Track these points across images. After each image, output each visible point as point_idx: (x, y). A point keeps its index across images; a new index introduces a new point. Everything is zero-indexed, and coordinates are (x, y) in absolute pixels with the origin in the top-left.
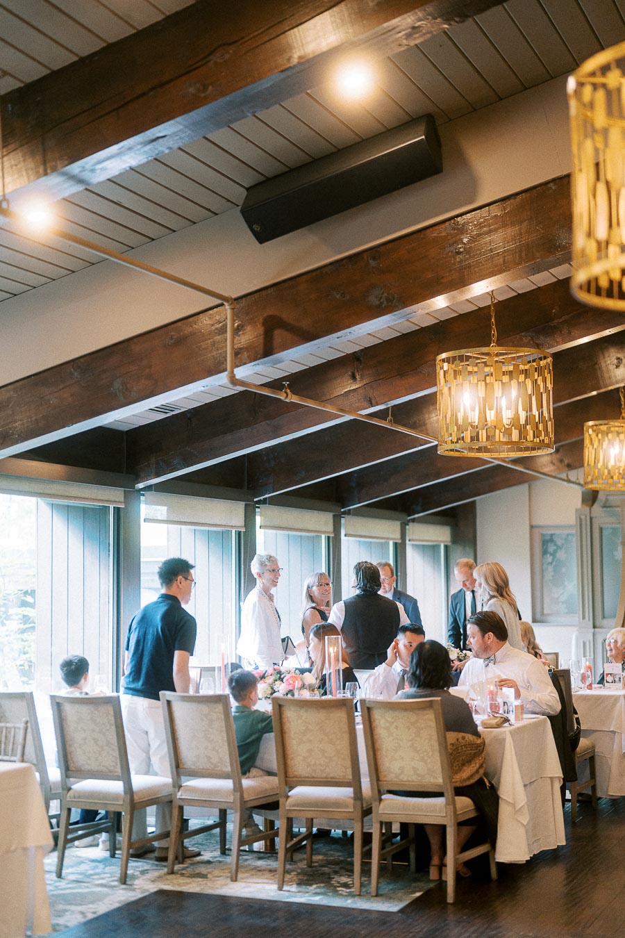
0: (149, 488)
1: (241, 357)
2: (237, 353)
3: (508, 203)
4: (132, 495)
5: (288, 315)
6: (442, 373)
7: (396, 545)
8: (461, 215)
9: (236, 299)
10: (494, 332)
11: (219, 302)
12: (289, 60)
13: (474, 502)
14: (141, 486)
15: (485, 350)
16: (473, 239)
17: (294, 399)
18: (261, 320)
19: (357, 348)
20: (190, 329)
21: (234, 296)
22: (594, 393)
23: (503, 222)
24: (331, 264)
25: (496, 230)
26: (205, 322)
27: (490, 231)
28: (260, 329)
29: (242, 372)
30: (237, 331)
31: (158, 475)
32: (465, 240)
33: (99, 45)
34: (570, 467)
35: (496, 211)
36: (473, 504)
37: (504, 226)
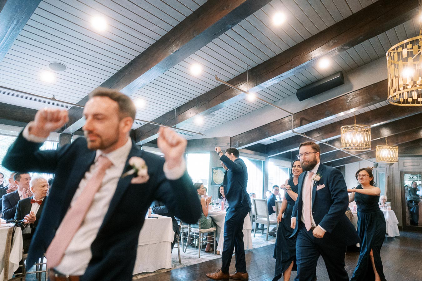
0: (270, 157)
1: (295, 126)
2: (294, 126)
3: (361, 90)
4: (267, 158)
5: (306, 117)
6: (342, 131)
8: (348, 93)
9: (294, 114)
10: (355, 121)
11: (290, 114)
12: (311, 58)
13: (345, 166)
14: (269, 157)
15: (353, 125)
16: (352, 99)
17: (306, 137)
18: (300, 118)
19: (320, 127)
20: (283, 121)
21: (294, 113)
22: (379, 138)
23: (359, 95)
24: (316, 106)
25: (358, 96)
26: (286, 119)
27: (356, 97)
28: (299, 121)
29: (295, 130)
30: (294, 121)
31: (273, 154)
32: (349, 99)
33: (268, 58)
34: (371, 158)
35: (357, 92)
36: (344, 166)
37: (360, 95)
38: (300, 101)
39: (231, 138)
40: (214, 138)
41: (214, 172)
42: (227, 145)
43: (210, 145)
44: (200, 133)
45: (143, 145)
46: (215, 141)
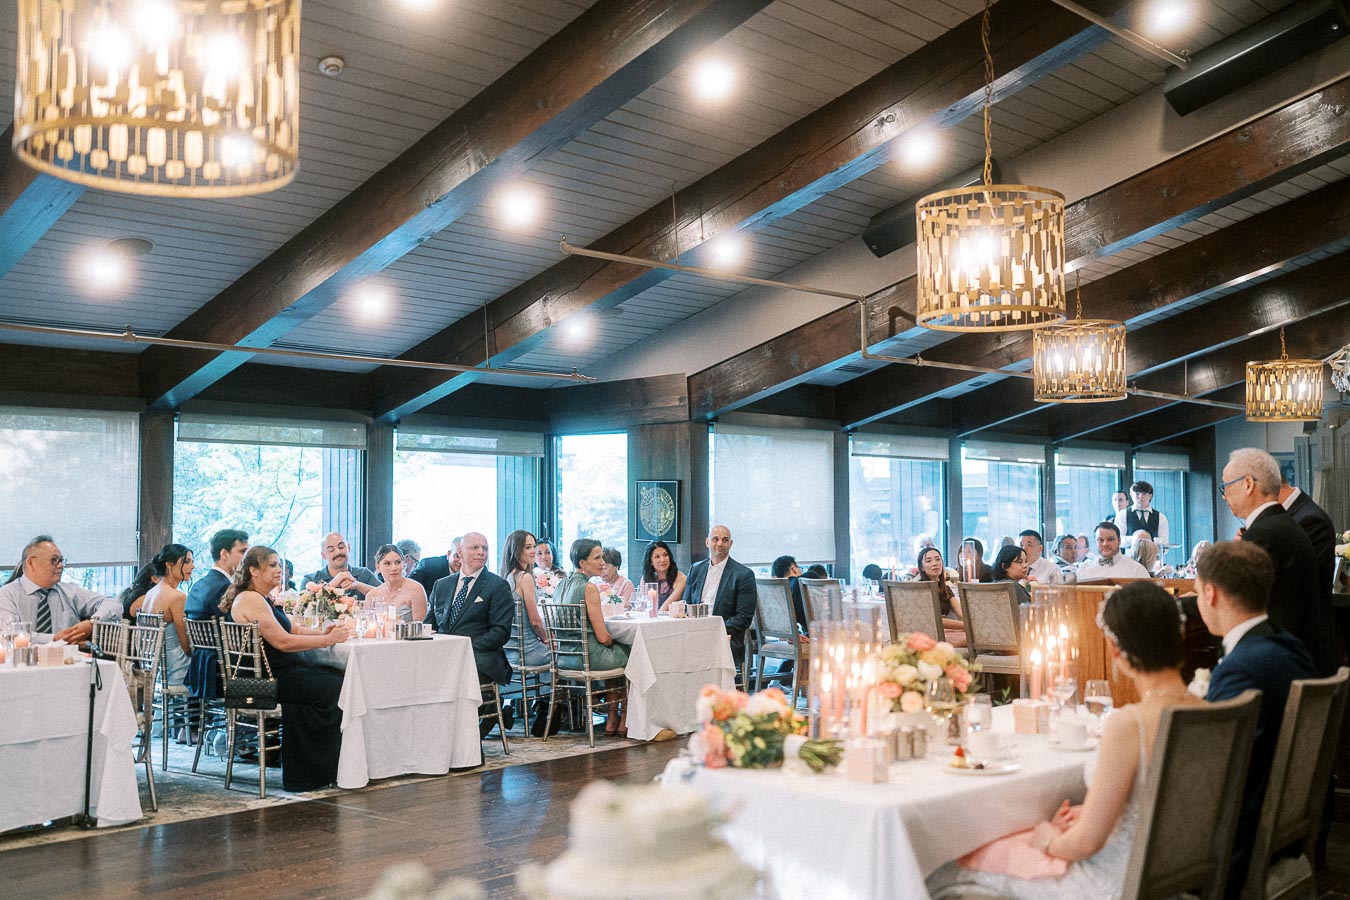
2: (869, 337)
5: (904, 307)
7: (1121, 472)
14: (849, 428)
18: (888, 309)
21: (865, 296)
28: (887, 317)
29: (873, 350)
31: (857, 420)
38: (879, 255)
39: (688, 378)
41: (643, 496)
43: (628, 405)
44: (575, 375)
45: (399, 421)
46: (643, 390)
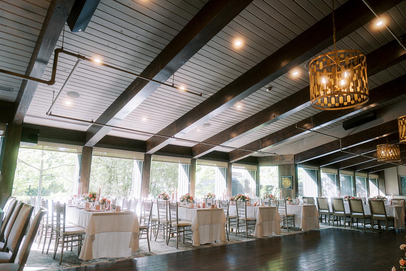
2: (342, 146)
4: (319, 168)
6: (378, 148)
9: (342, 139)
14: (321, 167)
15: (385, 144)
17: (351, 153)
18: (345, 141)
26: (336, 142)
30: (342, 143)
38: (346, 130)
39: (294, 155)
40: (281, 155)
41: (283, 179)
42: (291, 160)
43: (278, 160)
44: (275, 154)
45: (233, 162)
46: (282, 157)
